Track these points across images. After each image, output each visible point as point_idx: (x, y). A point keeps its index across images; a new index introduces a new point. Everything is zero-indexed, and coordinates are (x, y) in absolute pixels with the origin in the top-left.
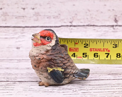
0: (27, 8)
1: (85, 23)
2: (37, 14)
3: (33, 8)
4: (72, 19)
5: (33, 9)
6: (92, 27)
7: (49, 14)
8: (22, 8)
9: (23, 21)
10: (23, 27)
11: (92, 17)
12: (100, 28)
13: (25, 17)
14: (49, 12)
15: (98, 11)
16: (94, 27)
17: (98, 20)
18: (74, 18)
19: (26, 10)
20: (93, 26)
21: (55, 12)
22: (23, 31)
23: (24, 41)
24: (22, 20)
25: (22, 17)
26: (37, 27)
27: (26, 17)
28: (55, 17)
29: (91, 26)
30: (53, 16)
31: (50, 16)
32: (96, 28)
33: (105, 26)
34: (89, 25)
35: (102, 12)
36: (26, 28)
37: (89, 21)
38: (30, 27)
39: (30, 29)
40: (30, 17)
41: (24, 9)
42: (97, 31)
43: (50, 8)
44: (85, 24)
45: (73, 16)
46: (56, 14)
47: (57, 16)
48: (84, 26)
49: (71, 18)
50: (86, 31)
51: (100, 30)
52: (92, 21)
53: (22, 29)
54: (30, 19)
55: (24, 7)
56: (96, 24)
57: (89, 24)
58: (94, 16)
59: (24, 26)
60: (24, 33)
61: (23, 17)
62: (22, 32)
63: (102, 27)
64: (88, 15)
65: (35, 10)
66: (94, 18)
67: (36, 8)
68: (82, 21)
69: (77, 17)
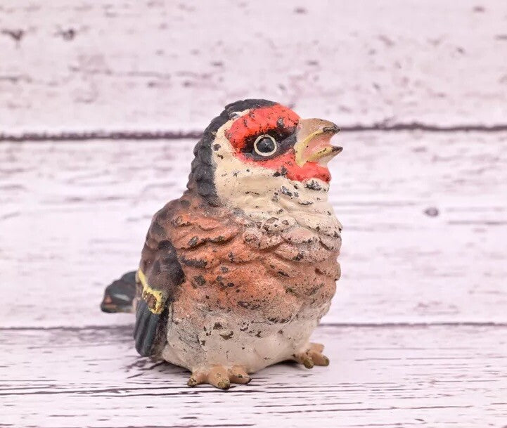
0: (33, 29)
1: (365, 111)
2: (92, 65)
3: (66, 28)
4: (291, 92)
5: (71, 34)
6: (404, 135)
7: (159, 66)
8: (5, 32)
9: (12, 106)
10: (12, 139)
11: (405, 80)
12: (451, 142)
13: (22, 83)
14: (160, 53)
15: (436, 43)
16: (418, 132)
17: (442, 96)
18: (301, 84)
19: (26, 40)
20: (414, 127)
21: (195, 52)
22: (12, 159)
23: (16, 214)
24: (8, 96)
25: (8, 84)
26: (93, 136)
27: (29, 80)
28: (190, 79)
29: (400, 127)
30: (182, 74)
31: (168, 77)
32: (428, 139)
33: (481, 128)
34: (390, 124)
35: (461, 50)
36: (28, 145)
37: (389, 102)
38: (54, 138)
39: (52, 150)
40: (53, 84)
41: (17, 36)
42: (436, 159)
43: (163, 27)
44: (367, 121)
45: (296, 72)
46: (199, 65)
47: (205, 76)
48: (359, 128)
49: (286, 83)
50: (369, 159)
51: (451, 150)
52: (407, 99)
53: (9, 151)
54: (51, 95)
55: (15, 26)
56: (427, 120)
57: (387, 120)
58: (415, 75)
59: (18, 131)
60: (20, 170)
61: (14, 80)
62: (9, 166)
63: (461, 135)
64: (382, 69)
65: (79, 40)
66: (418, 84)
67: (85, 29)
68: (348, 100)
69: (316, 79)
